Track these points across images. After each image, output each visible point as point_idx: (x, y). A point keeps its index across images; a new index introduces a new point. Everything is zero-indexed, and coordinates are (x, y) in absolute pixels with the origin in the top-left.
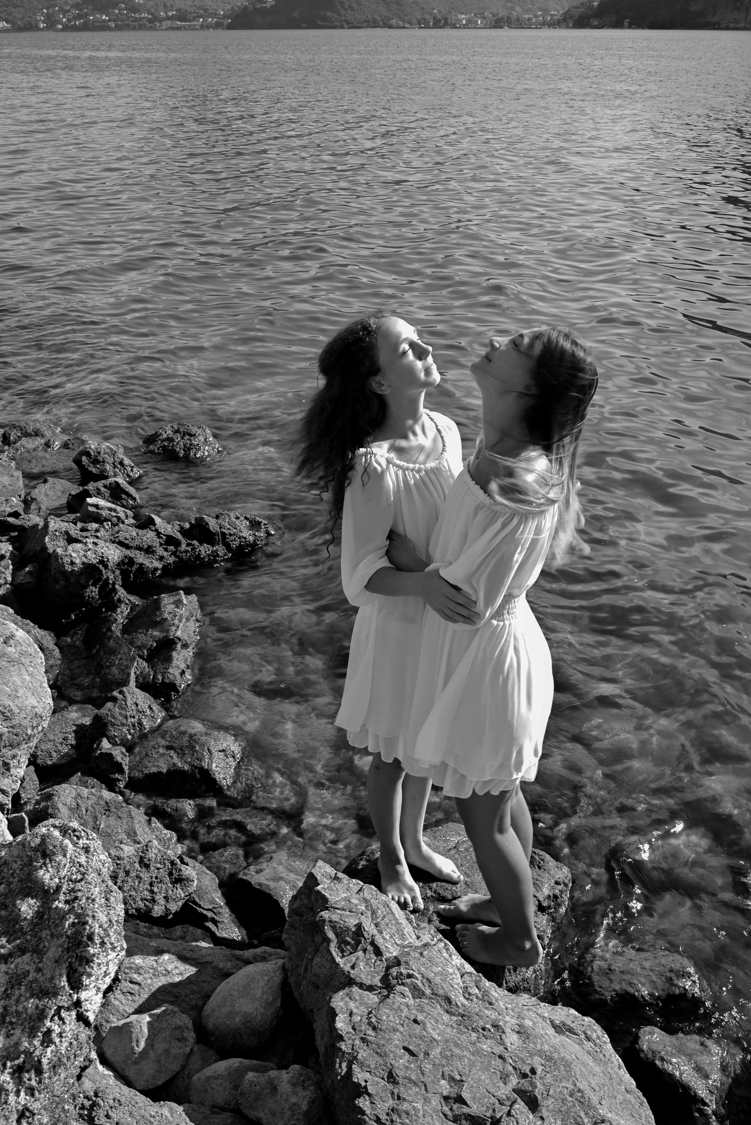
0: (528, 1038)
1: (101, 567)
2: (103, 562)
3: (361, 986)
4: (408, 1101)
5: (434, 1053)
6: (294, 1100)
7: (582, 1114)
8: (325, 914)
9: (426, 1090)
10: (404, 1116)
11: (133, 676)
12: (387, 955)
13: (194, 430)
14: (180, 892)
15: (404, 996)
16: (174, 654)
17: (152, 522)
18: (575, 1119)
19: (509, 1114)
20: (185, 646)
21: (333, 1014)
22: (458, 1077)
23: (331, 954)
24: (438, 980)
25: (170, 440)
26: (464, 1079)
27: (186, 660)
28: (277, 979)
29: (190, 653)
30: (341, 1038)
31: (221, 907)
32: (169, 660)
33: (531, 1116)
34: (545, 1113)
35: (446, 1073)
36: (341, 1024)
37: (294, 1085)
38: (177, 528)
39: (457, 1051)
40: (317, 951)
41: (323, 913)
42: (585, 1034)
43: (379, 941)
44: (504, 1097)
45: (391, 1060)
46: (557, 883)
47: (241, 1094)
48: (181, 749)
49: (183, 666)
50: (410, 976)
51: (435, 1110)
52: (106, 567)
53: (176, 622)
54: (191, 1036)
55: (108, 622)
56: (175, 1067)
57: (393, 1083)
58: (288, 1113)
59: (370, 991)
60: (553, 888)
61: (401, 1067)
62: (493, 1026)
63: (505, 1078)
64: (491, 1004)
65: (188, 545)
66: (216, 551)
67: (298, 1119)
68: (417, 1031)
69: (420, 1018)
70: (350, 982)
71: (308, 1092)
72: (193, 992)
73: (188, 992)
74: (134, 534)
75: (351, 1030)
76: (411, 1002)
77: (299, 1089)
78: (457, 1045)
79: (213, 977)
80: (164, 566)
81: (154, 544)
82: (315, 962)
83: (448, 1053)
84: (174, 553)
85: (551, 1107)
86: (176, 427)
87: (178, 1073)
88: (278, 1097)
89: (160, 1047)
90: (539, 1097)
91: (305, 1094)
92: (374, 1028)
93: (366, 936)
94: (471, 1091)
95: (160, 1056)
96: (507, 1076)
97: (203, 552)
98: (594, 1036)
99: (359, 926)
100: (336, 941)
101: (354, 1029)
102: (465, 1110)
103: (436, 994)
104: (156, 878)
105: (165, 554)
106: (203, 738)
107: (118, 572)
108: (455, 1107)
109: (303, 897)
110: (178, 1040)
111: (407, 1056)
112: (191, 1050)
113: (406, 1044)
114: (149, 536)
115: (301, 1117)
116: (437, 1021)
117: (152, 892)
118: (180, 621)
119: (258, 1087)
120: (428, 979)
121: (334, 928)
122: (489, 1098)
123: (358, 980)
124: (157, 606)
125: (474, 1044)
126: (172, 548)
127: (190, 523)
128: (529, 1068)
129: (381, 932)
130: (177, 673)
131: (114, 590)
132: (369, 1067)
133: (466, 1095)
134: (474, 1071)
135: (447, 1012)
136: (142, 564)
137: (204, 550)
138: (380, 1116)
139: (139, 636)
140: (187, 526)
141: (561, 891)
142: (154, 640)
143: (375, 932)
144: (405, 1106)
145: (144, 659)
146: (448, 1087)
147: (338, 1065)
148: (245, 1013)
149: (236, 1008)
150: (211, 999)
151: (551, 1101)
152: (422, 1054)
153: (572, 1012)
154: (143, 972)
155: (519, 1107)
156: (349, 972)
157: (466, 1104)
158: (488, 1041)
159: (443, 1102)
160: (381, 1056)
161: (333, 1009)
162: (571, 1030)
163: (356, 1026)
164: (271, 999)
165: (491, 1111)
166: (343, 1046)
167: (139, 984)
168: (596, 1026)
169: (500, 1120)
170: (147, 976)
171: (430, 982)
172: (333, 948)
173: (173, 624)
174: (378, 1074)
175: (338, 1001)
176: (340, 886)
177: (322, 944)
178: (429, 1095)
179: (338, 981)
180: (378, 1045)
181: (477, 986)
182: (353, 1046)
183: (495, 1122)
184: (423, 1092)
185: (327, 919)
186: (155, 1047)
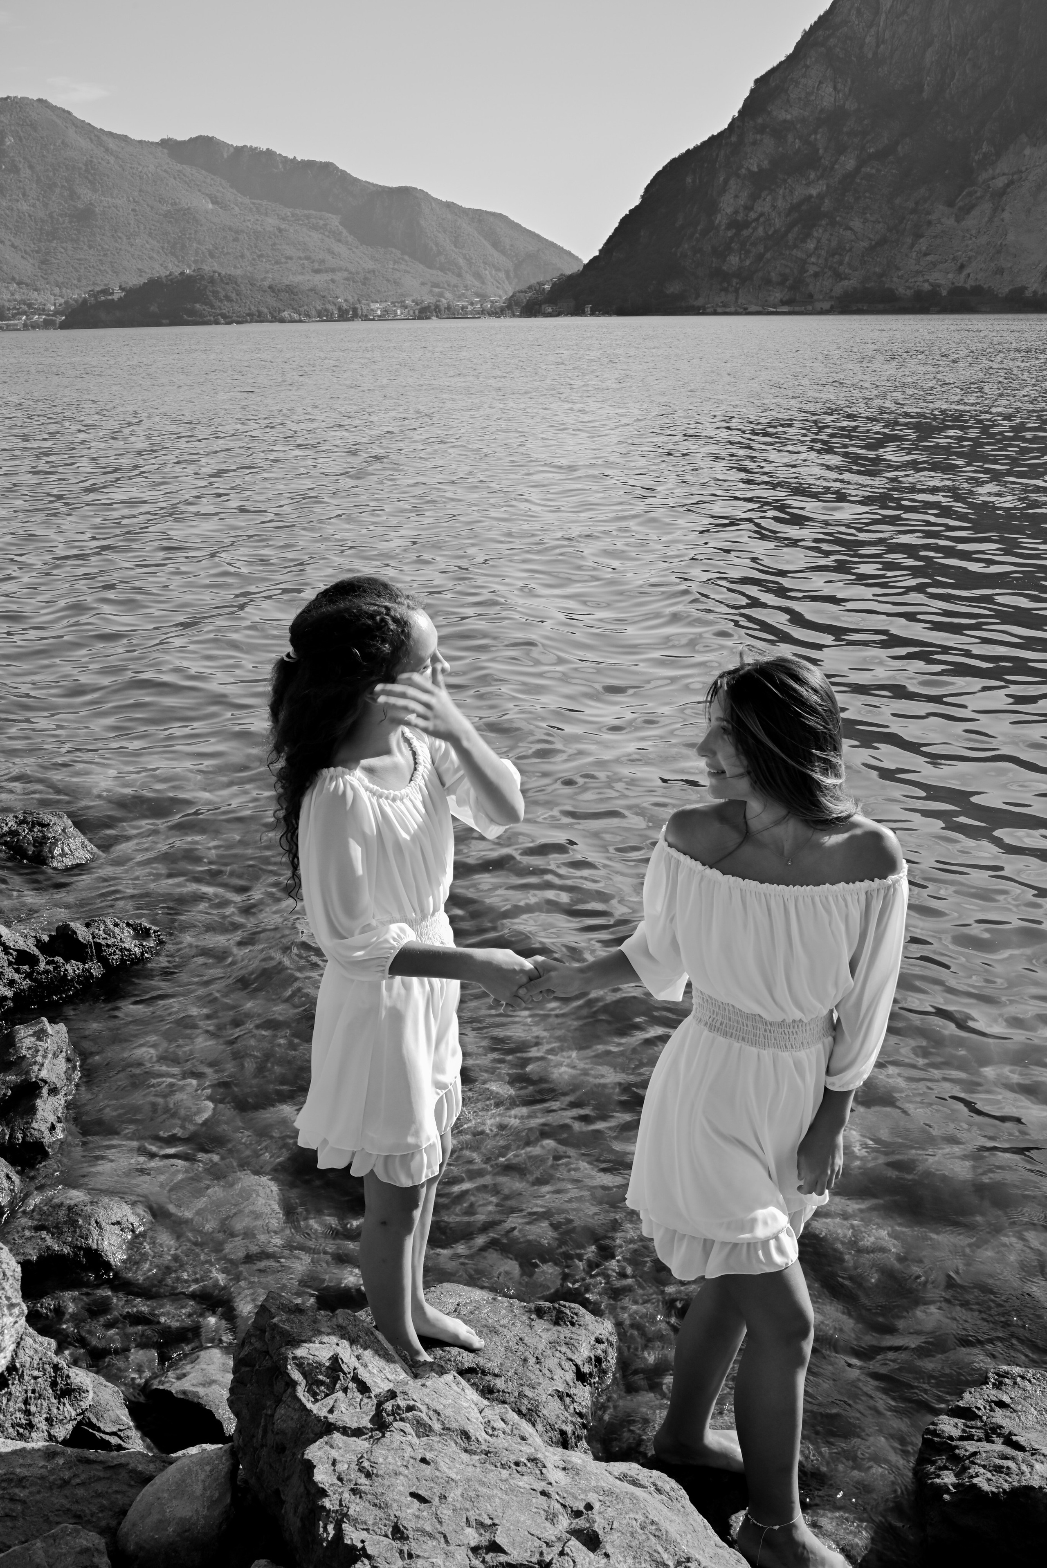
0: (578, 1474)
3: (345, 1431)
4: (424, 1558)
5: (454, 1495)
7: (660, 1550)
8: (287, 1350)
9: (447, 1542)
12: (375, 1391)
13: (47, 818)
14: (69, 1411)
15: (405, 1434)
16: (39, 1102)
18: (651, 1555)
20: (54, 1091)
21: (309, 1467)
22: (489, 1522)
23: (300, 1400)
24: (448, 1412)
25: (13, 833)
26: (496, 1521)
27: (55, 1111)
28: (224, 1466)
29: (60, 1101)
30: (323, 1493)
31: (129, 1428)
32: (33, 1110)
33: (591, 1554)
34: (609, 1549)
35: (472, 1519)
36: (322, 1476)
38: (31, 942)
39: (483, 1490)
40: (278, 1401)
41: (285, 1350)
42: (655, 1485)
43: (363, 1374)
44: (554, 1539)
45: (394, 1510)
46: (599, 1341)
48: (57, 1227)
49: (52, 1118)
50: (410, 1409)
51: (460, 1565)
53: (39, 1059)
54: (105, 1562)
57: (399, 1539)
59: (358, 1437)
60: (593, 1348)
61: (410, 1517)
62: (529, 1460)
63: (552, 1518)
64: (523, 1439)
65: (48, 963)
66: (89, 970)
68: (428, 1472)
69: (429, 1456)
70: (328, 1428)
72: (102, 1509)
73: (94, 1509)
75: (337, 1482)
76: (415, 1440)
78: (483, 1484)
79: (130, 1486)
80: (15, 993)
81: (1, 964)
82: (277, 1416)
83: (473, 1494)
84: (29, 976)
85: (617, 1542)
86: (21, 817)
90: (600, 1532)
92: (368, 1475)
93: (346, 1369)
94: (508, 1535)
96: (555, 1515)
97: (71, 971)
98: (667, 1488)
99: (335, 1359)
100: (304, 1383)
101: (340, 1479)
102: (502, 1558)
103: (448, 1429)
104: (33, 1391)
105: (16, 976)
106: (88, 1209)
108: (488, 1558)
109: (253, 1340)
111: (417, 1504)
113: (413, 1490)
116: (453, 1460)
117: (27, 1412)
118: (45, 1057)
120: (435, 1411)
121: (300, 1366)
122: (532, 1541)
123: (340, 1424)
124: (10, 1041)
125: (506, 1480)
126: (26, 968)
127: (50, 936)
128: (584, 1504)
129: (366, 1366)
130: (44, 1128)
132: (365, 1523)
133: (500, 1540)
134: (509, 1512)
135: (466, 1451)
137: (72, 968)
140: (46, 938)
141: (605, 1351)
142: (8, 1087)
143: (357, 1365)
144: (420, 1564)
146: (476, 1535)
147: (321, 1530)
148: (181, 1519)
149: (168, 1515)
150: (129, 1513)
151: (615, 1536)
152: (437, 1499)
153: (635, 1466)
154: (27, 1484)
155: (574, 1546)
156: (326, 1418)
157: (503, 1552)
158: (525, 1478)
159: (471, 1554)
160: (380, 1507)
161: (309, 1461)
162: (635, 1483)
163: (343, 1476)
164: (217, 1495)
165: (537, 1555)
166: (327, 1503)
167: (23, 1502)
168: (668, 1479)
169: (550, 1563)
170: (34, 1489)
171: (439, 1414)
172: (301, 1392)
173: (35, 1063)
174: (378, 1531)
175: (315, 1452)
176: (303, 1318)
177: (285, 1391)
178: (452, 1548)
179: (313, 1431)
180: (375, 1495)
181: (503, 1420)
182: (341, 1501)
183: (545, 1567)
184: (443, 1545)
185: (292, 1357)
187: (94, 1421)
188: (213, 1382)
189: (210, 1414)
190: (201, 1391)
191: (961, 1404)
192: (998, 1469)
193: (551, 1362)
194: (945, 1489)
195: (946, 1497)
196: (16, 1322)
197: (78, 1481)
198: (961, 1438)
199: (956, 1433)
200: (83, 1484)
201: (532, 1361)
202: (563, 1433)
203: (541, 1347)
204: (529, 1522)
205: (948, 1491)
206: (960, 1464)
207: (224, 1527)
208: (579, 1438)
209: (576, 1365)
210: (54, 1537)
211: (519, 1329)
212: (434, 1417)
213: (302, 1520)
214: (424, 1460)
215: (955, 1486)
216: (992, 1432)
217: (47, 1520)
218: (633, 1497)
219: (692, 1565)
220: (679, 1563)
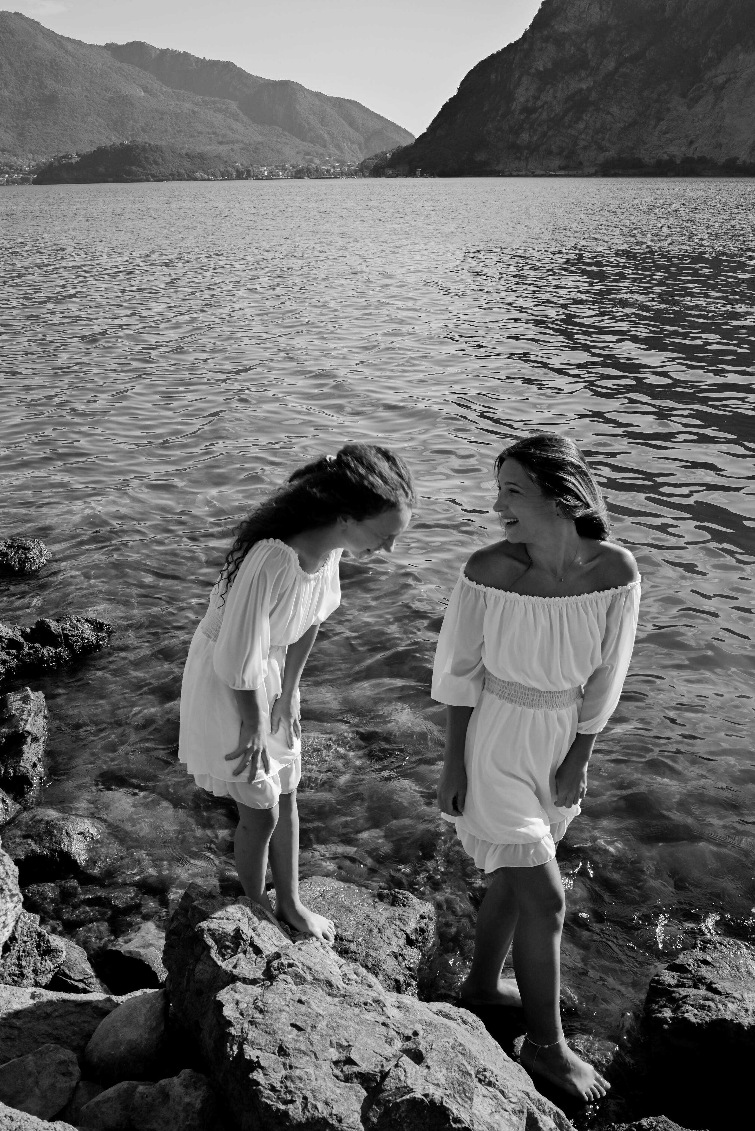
0: (408, 1011)
3: (245, 981)
4: (300, 1068)
5: (322, 1025)
6: (187, 1100)
7: (465, 1063)
8: (204, 925)
9: (316, 1057)
10: (297, 1081)
12: (266, 953)
13: (28, 543)
14: (49, 964)
15: (287, 983)
16: (25, 748)
18: (459, 1067)
20: (35, 740)
21: (220, 1005)
22: (346, 1044)
23: (213, 959)
24: (317, 968)
25: (4, 555)
26: (351, 1044)
27: (37, 753)
28: (159, 1005)
29: (40, 746)
30: (230, 1024)
31: (91, 977)
32: (20, 753)
33: (417, 1066)
34: (430, 1063)
35: (334, 1042)
36: (229, 1012)
37: (186, 1087)
38: (18, 633)
39: (342, 1022)
40: (198, 960)
41: (200, 925)
42: (462, 1018)
43: (257, 941)
44: (391, 1055)
45: (280, 1036)
46: (422, 917)
47: (133, 1110)
48: (38, 836)
49: (34, 759)
50: (290, 965)
51: (326, 1074)
53: (25, 717)
54: (76, 1070)
56: (62, 1101)
57: (283, 1055)
58: (182, 1115)
59: (254, 985)
60: (419, 922)
61: (291, 1040)
62: (373, 1001)
63: (390, 1041)
64: (370, 986)
65: (30, 648)
66: (59, 654)
67: (192, 1119)
68: (303, 1009)
69: (304, 998)
70: (232, 979)
71: (201, 1092)
72: (74, 1033)
73: (68, 1033)
75: (239, 1016)
76: (294, 987)
77: (191, 1090)
78: (341, 1018)
79: (93, 1017)
80: (7, 670)
82: (197, 970)
83: (334, 1025)
84: (16, 657)
85: (435, 1058)
86: (9, 543)
87: (65, 1107)
88: (171, 1102)
89: (46, 1082)
90: (424, 1051)
91: (197, 1094)
92: (261, 1011)
93: (245, 938)
94: (359, 1053)
95: (46, 1091)
96: (392, 1039)
97: (46, 654)
98: (470, 1020)
99: (237, 931)
100: (216, 947)
101: (241, 1014)
102: (355, 1069)
103: (317, 980)
104: (24, 951)
105: (8, 658)
106: (61, 823)
108: (345, 1068)
109: (179, 917)
110: (64, 1074)
111: (295, 1031)
112: (77, 1083)
113: (293, 1021)
115: (195, 1116)
116: (321, 1001)
117: (20, 966)
118: (28, 715)
119: (150, 1098)
120: (308, 967)
121: (213, 936)
122: (376, 1057)
123: (241, 976)
124: (3, 704)
125: (358, 1015)
126: (14, 651)
127: (31, 629)
128: (412, 1032)
129: (259, 936)
130: (29, 766)
132: (259, 1045)
133: (354, 1056)
134: (360, 1037)
135: (330, 995)
137: (47, 651)
138: (275, 1085)
140: (28, 630)
142: (3, 737)
143: (253, 935)
144: (298, 1073)
146: (337, 1053)
147: (229, 1049)
148: (130, 1040)
149: (120, 1038)
150: (93, 1036)
151: (434, 1053)
152: (309, 1028)
153: (448, 1005)
154: (22, 1016)
155: (405, 1060)
156: (231, 971)
157: (355, 1064)
158: (371, 1013)
159: (333, 1066)
160: (270, 1034)
161: (220, 1002)
162: (448, 1016)
163: (244, 1012)
164: (155, 1024)
165: (380, 1067)
166: (233, 1031)
167: (19, 1028)
168: (471, 1014)
169: (389, 1072)
170: (26, 1020)
171: (310, 969)
172: (214, 954)
173: (22, 719)
174: (269, 1050)
175: (224, 995)
176: (215, 902)
177: (202, 953)
178: (319, 1062)
179: (222, 981)
180: (266, 1025)
181: (355, 973)
182: (242, 1029)
183: (385, 1075)
184: (314, 1059)
185: (206, 928)
186: (40, 1084)
187: (67, 972)
188: (151, 945)
189: (149, 967)
190: (142, 951)
191: (677, 962)
192: (702, 1007)
193: (389, 932)
194: (664, 1020)
195: (666, 1026)
196: (15, 907)
197: (57, 1014)
198: (677, 986)
199: (673, 982)
200: (60, 1016)
201: (375, 931)
202: (397, 981)
203: (382, 921)
204: (373, 1044)
205: (667, 1022)
206: (676, 1003)
207: (160, 1046)
208: (409, 985)
209: (407, 934)
210: (41, 1053)
211: (366, 908)
212: (308, 972)
213: (215, 1042)
214: (300, 1001)
215: (671, 1018)
216: (698, 981)
217: (36, 1041)
218: (446, 1027)
219: (488, 1074)
220: (478, 1072)
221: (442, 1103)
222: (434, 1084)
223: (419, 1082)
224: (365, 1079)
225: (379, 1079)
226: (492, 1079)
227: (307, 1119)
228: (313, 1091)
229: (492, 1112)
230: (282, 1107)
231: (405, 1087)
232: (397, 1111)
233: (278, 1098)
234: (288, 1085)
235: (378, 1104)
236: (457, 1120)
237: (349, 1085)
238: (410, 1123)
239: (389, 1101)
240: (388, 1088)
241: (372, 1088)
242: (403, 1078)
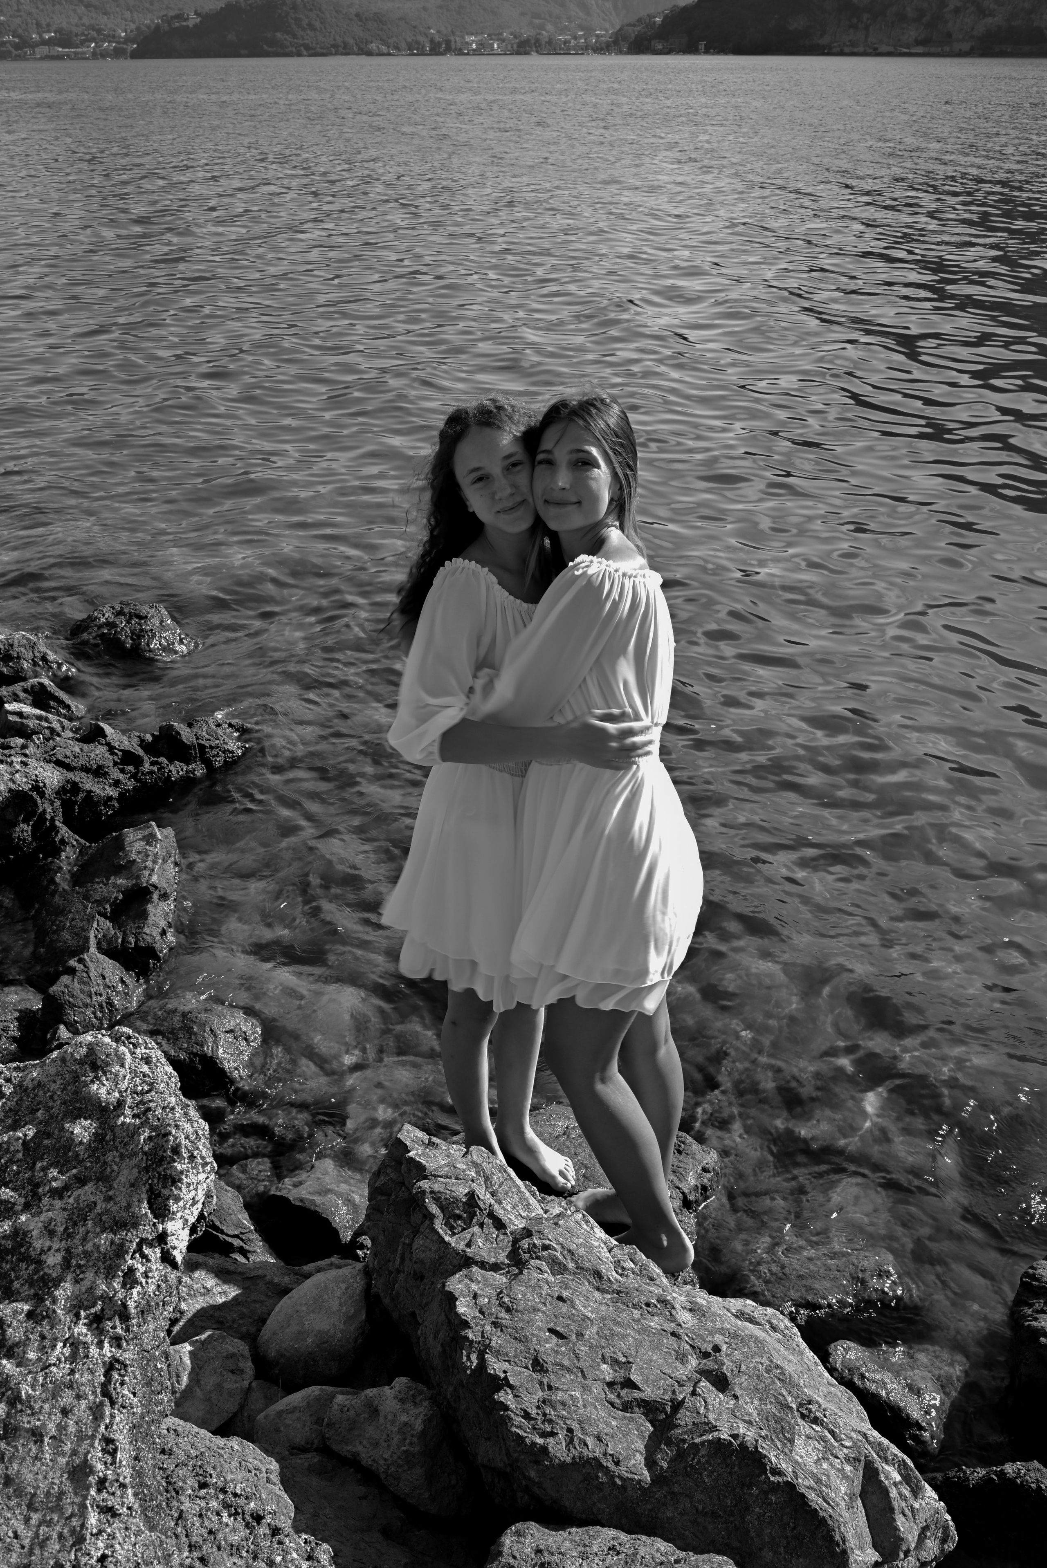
0: (704, 1315)
1: (34, 794)
2: (39, 788)
3: (483, 1265)
4: (563, 1390)
5: (590, 1332)
6: (404, 1418)
7: (785, 1393)
8: (425, 1184)
9: (584, 1376)
10: (559, 1407)
11: (93, 941)
12: (511, 1228)
13: (144, 610)
15: (542, 1271)
16: (150, 907)
17: (101, 733)
18: (776, 1398)
19: (694, 1393)
20: (164, 896)
21: (451, 1299)
22: (623, 1360)
23: (438, 1233)
24: (580, 1251)
25: (111, 625)
26: (631, 1360)
27: (166, 915)
28: (358, 1285)
29: (170, 906)
30: (466, 1325)
31: (250, 1231)
32: (144, 915)
33: (721, 1395)
34: (739, 1392)
35: (607, 1356)
36: (463, 1308)
37: (402, 1401)
38: (135, 741)
39: (617, 1329)
40: (416, 1232)
41: (421, 1183)
42: (770, 1323)
43: (498, 1210)
44: (684, 1378)
45: (534, 1344)
46: (705, 1170)
47: (328, 1425)
48: (172, 1033)
49: (162, 924)
50: (546, 1247)
52: (42, 795)
53: (149, 864)
54: (248, 1366)
55: (49, 872)
56: (231, 1406)
57: (539, 1371)
58: (396, 1438)
59: (495, 1271)
60: (700, 1176)
61: (550, 1352)
62: (658, 1301)
63: (682, 1358)
64: (652, 1279)
65: (152, 764)
66: (192, 772)
67: (411, 1444)
68: (565, 1310)
69: (565, 1294)
70: (467, 1262)
71: (422, 1409)
72: (243, 1316)
73: (236, 1315)
74: (77, 749)
75: (478, 1315)
76: (551, 1278)
77: (409, 1405)
78: (617, 1323)
79: (268, 1296)
80: (120, 794)
81: (106, 763)
82: (415, 1246)
83: (607, 1332)
84: (134, 776)
85: (745, 1385)
86: (118, 608)
87: (235, 1415)
88: (382, 1420)
89: (209, 1381)
90: (729, 1375)
92: (508, 1310)
93: (481, 1204)
94: (642, 1374)
95: (210, 1392)
96: (685, 1355)
97: (174, 772)
98: (781, 1326)
99: (472, 1195)
100: (441, 1216)
101: (482, 1312)
102: (637, 1394)
103: (582, 1268)
105: (121, 777)
106: (202, 1016)
107: (58, 803)
108: (623, 1393)
109: (389, 1170)
110: (232, 1372)
111: (554, 1340)
112: (250, 1384)
113: (551, 1325)
114: (98, 753)
115: (415, 1440)
116: (587, 1299)
118: (155, 862)
120: (569, 1251)
121: (437, 1201)
122: (665, 1380)
123: (478, 1258)
124: (119, 845)
125: (638, 1321)
126: (130, 768)
127: (153, 736)
128: (711, 1346)
129: (500, 1203)
130: (156, 933)
131: (54, 828)
132: (507, 1355)
133: (636, 1378)
134: (643, 1351)
135: (599, 1290)
136: (90, 792)
137: (176, 770)
138: (529, 1410)
139: (96, 886)
140: (149, 738)
141: (711, 1180)
142: (118, 892)
143: (493, 1202)
144: (560, 1396)
145: (106, 917)
146: (611, 1372)
147: (465, 1358)
148: (319, 1331)
149: (307, 1327)
150: (268, 1322)
151: (744, 1378)
152: (574, 1336)
153: (749, 1302)
155: (705, 1387)
156: (463, 1251)
157: (638, 1388)
158: (657, 1319)
159: (607, 1389)
160: (520, 1341)
161: (451, 1293)
162: (751, 1320)
163: (485, 1309)
164: (353, 1311)
165: (670, 1393)
166: (470, 1334)
168: (780, 1316)
169: (683, 1401)
171: (573, 1254)
172: (439, 1225)
173: (145, 867)
174: (519, 1363)
175: (456, 1284)
176: (436, 1151)
177: (422, 1223)
178: (589, 1382)
179: (451, 1263)
180: (516, 1329)
181: (632, 1260)
182: (483, 1333)
183: (677, 1405)
184: (580, 1379)
185: (428, 1190)
186: (202, 1382)
188: (330, 1191)
189: (327, 1222)
190: (320, 1201)
194: (1042, 1332)
195: (1043, 1340)
205: (1044, 1334)
207: (360, 1341)
209: (684, 1193)
212: (569, 1256)
213: (442, 1345)
217: (193, 1325)
218: (755, 1339)
219: (813, 1407)
220: (800, 1405)
221: (756, 1448)
222: (744, 1421)
223: (725, 1417)
224: (649, 1408)
225: (669, 1410)
226: (818, 1414)
227: (574, 1458)
228: (580, 1422)
229: (819, 1460)
230: (540, 1441)
231: (707, 1424)
232: (695, 1455)
233: (534, 1428)
234: (547, 1412)
235: (669, 1443)
236: (777, 1472)
237: (628, 1415)
238: (712, 1472)
239: (684, 1441)
240: (683, 1423)
241: (659, 1421)
242: (702, 1410)
